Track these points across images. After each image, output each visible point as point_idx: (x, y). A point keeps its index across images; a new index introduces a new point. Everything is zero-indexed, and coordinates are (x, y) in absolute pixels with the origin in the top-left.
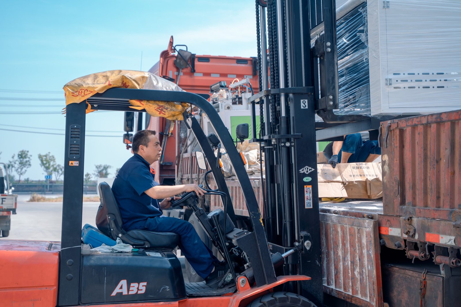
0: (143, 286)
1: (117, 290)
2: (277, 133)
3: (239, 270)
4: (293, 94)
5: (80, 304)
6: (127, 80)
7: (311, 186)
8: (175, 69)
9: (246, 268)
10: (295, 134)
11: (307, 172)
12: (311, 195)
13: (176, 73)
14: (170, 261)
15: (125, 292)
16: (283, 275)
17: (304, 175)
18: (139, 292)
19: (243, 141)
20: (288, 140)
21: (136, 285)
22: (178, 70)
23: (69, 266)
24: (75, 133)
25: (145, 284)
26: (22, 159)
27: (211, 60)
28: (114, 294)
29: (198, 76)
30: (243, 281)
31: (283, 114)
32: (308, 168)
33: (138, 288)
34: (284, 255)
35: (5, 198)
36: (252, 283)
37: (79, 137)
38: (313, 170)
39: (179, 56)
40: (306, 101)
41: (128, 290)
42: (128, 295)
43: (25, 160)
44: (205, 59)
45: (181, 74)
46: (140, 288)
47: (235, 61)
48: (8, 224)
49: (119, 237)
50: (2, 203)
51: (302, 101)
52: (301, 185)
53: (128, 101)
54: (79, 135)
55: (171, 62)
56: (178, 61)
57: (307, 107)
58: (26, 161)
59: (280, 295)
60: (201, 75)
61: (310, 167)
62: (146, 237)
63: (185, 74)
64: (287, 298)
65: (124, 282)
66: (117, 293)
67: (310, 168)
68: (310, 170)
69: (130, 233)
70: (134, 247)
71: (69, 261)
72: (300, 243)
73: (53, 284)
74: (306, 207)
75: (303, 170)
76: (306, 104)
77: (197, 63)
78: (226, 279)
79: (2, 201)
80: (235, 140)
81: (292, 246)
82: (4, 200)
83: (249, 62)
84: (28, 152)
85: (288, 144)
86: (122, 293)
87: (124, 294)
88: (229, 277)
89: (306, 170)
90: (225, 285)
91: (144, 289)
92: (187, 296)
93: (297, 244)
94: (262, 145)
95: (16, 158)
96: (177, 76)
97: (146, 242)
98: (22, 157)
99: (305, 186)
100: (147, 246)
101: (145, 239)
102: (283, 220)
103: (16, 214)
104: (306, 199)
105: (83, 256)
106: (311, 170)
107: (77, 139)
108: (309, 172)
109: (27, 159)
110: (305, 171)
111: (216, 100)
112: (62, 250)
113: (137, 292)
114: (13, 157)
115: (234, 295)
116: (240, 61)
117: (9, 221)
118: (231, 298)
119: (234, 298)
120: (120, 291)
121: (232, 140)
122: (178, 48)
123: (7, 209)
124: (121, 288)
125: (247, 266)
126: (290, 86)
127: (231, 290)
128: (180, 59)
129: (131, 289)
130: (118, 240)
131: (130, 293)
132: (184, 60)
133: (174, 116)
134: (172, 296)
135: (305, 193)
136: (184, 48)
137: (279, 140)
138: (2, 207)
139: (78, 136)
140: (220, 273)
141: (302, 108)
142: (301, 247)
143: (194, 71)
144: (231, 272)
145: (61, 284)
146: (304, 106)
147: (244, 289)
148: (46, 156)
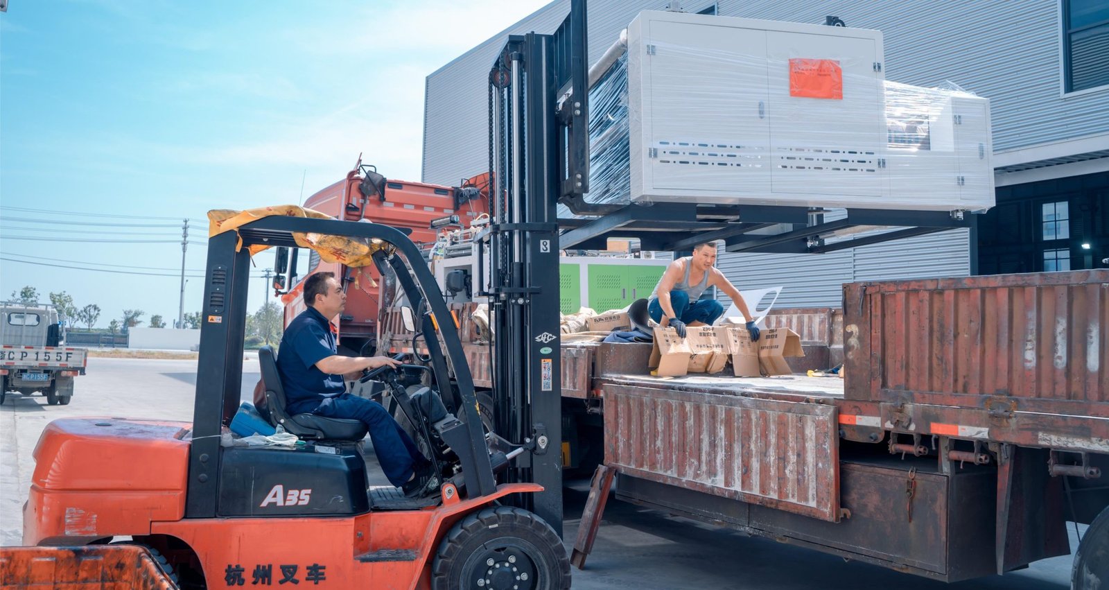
0: (306, 494)
1: (269, 499)
2: (506, 285)
3: (447, 474)
4: (530, 231)
5: (217, 516)
6: (298, 210)
7: (551, 360)
8: (360, 196)
9: (455, 472)
10: (532, 287)
11: (546, 340)
12: (551, 373)
13: (361, 201)
14: (347, 461)
15: (280, 503)
16: (506, 482)
17: (542, 345)
18: (301, 503)
19: (456, 295)
20: (522, 295)
21: (296, 492)
22: (364, 196)
23: (203, 462)
24: (219, 277)
25: (309, 491)
26: (25, 298)
27: (404, 186)
28: (264, 504)
29: (388, 206)
30: (450, 491)
31: (517, 260)
32: (547, 336)
33: (298, 498)
34: (509, 456)
35: (71, 353)
36: (463, 494)
37: (223, 283)
38: (554, 337)
39: (367, 178)
40: (548, 242)
41: (285, 500)
42: (284, 507)
43: (30, 299)
44: (398, 185)
45: (368, 202)
46: (301, 498)
47: (433, 190)
48: (70, 388)
49: (280, 423)
50: (67, 360)
51: (542, 241)
52: (538, 358)
53: (290, 234)
54: (224, 279)
55: (355, 186)
56: (365, 185)
57: (548, 251)
58: (32, 301)
59: (506, 512)
60: (392, 205)
61: (550, 333)
62: (320, 424)
63: (372, 202)
64: (516, 516)
65: (279, 489)
66: (269, 503)
67: (551, 335)
68: (550, 337)
69: (296, 418)
70: (302, 437)
71: (203, 456)
72: (533, 440)
73: (179, 487)
74: (543, 390)
75: (540, 338)
76: (548, 246)
77: (387, 189)
78: (430, 486)
79: (67, 357)
80: (444, 294)
81: (523, 442)
82: (69, 355)
83: (449, 192)
84: (35, 289)
85: (521, 301)
86: (275, 503)
87: (278, 504)
88: (434, 483)
89: (544, 337)
90: (429, 493)
91: (307, 498)
92: (372, 509)
93: (528, 440)
94: (491, 301)
95: (18, 296)
96: (362, 205)
97: (319, 432)
98: (26, 296)
99: (543, 360)
100: (319, 438)
101: (316, 427)
102: (512, 406)
103: (84, 374)
104: (543, 378)
105: (222, 449)
106: (552, 337)
107: (220, 285)
108: (549, 340)
109: (34, 299)
110: (543, 339)
111: (456, 240)
112: (193, 441)
113: (298, 503)
114: (13, 295)
115: (437, 509)
116: (438, 190)
117: (72, 383)
118: (432, 513)
119: (436, 513)
120: (273, 500)
121: (441, 293)
122: (367, 169)
123: (73, 368)
124: (275, 496)
125: (457, 469)
126: (527, 221)
127: (434, 502)
128: (367, 183)
129: (289, 498)
130: (279, 427)
131: (288, 503)
132: (373, 184)
133: (357, 261)
134: (348, 509)
135: (543, 369)
136: (373, 169)
137: (510, 296)
138: (67, 365)
139: (222, 281)
140: (423, 479)
141: (542, 251)
142: (533, 446)
143: (384, 200)
144: (436, 477)
145: (192, 488)
146: (545, 249)
147: (451, 501)
148: (60, 296)
